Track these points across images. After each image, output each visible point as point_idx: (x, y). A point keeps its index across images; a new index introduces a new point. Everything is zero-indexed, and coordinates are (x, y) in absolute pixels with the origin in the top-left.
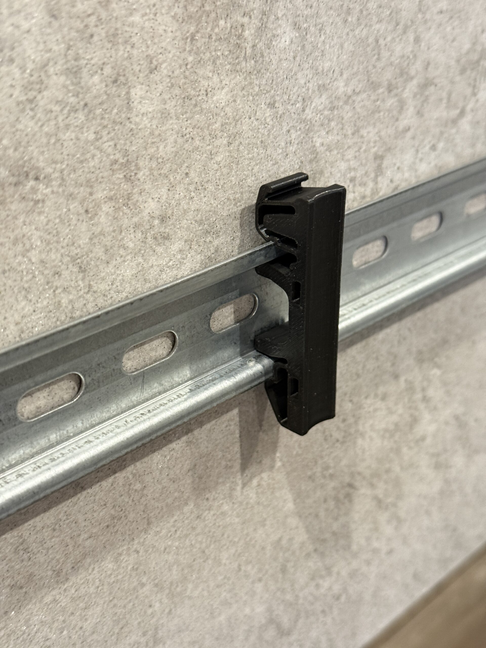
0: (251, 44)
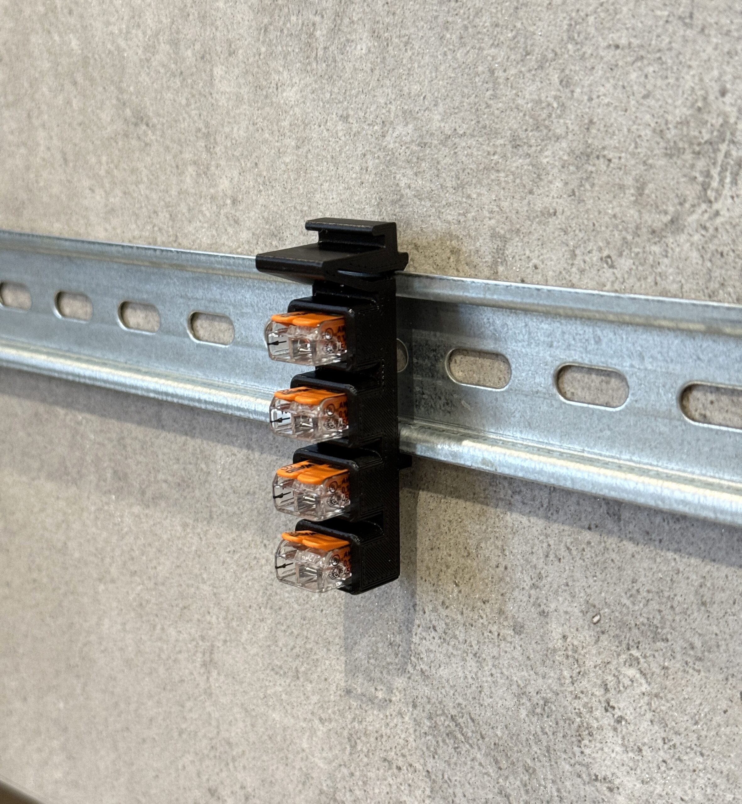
0: (322, 46)
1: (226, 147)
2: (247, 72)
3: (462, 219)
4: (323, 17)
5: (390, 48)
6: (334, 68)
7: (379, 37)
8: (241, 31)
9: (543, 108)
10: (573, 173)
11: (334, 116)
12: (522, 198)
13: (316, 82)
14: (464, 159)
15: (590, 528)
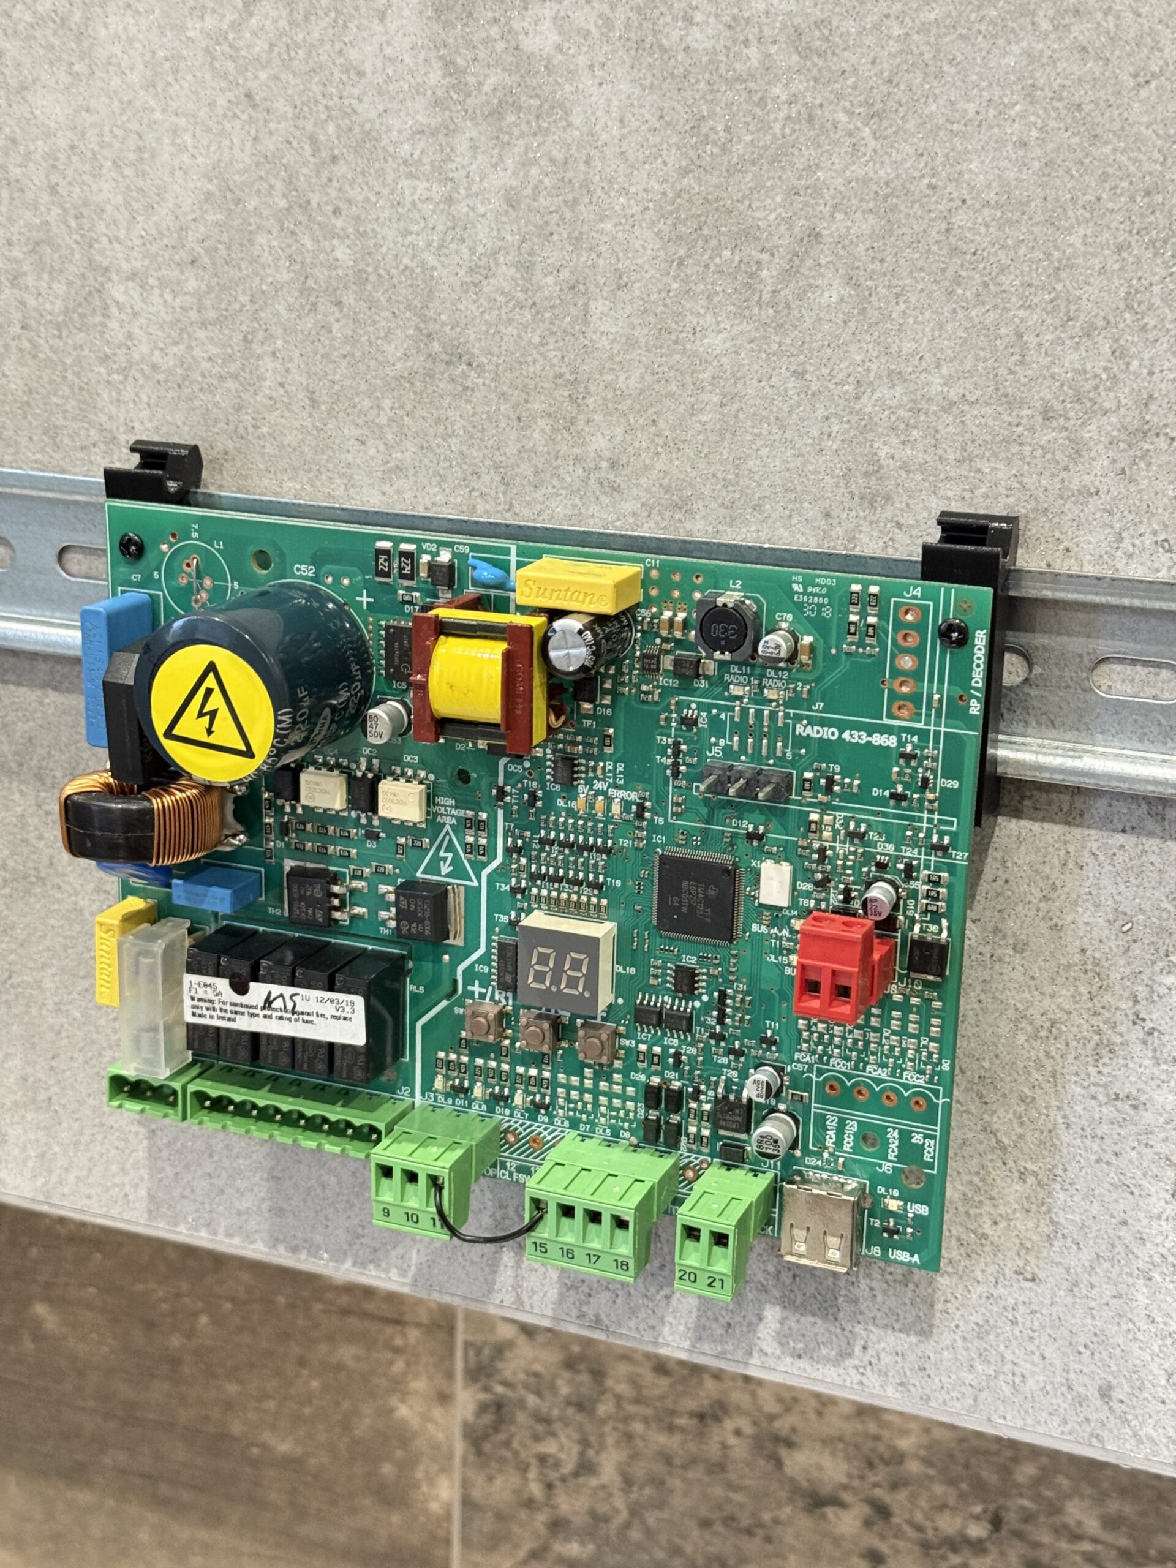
0: (769, 288)
1: (604, 399)
2: (646, 310)
3: (967, 495)
4: (772, 255)
5: (873, 298)
6: (787, 316)
7: (858, 285)
8: (640, 261)
9: (1087, 380)
10: (1124, 450)
11: (783, 370)
12: (1053, 475)
13: (757, 329)
14: (974, 429)
15: (1124, 831)
